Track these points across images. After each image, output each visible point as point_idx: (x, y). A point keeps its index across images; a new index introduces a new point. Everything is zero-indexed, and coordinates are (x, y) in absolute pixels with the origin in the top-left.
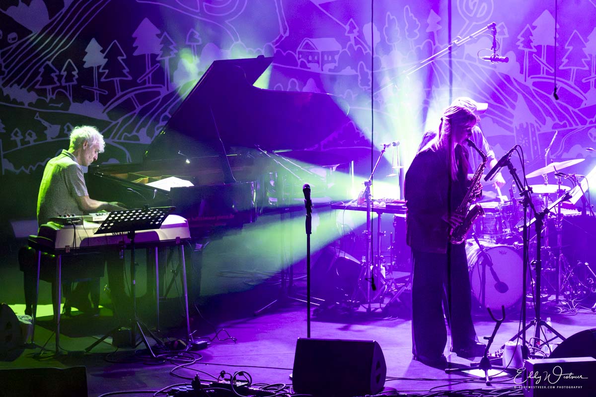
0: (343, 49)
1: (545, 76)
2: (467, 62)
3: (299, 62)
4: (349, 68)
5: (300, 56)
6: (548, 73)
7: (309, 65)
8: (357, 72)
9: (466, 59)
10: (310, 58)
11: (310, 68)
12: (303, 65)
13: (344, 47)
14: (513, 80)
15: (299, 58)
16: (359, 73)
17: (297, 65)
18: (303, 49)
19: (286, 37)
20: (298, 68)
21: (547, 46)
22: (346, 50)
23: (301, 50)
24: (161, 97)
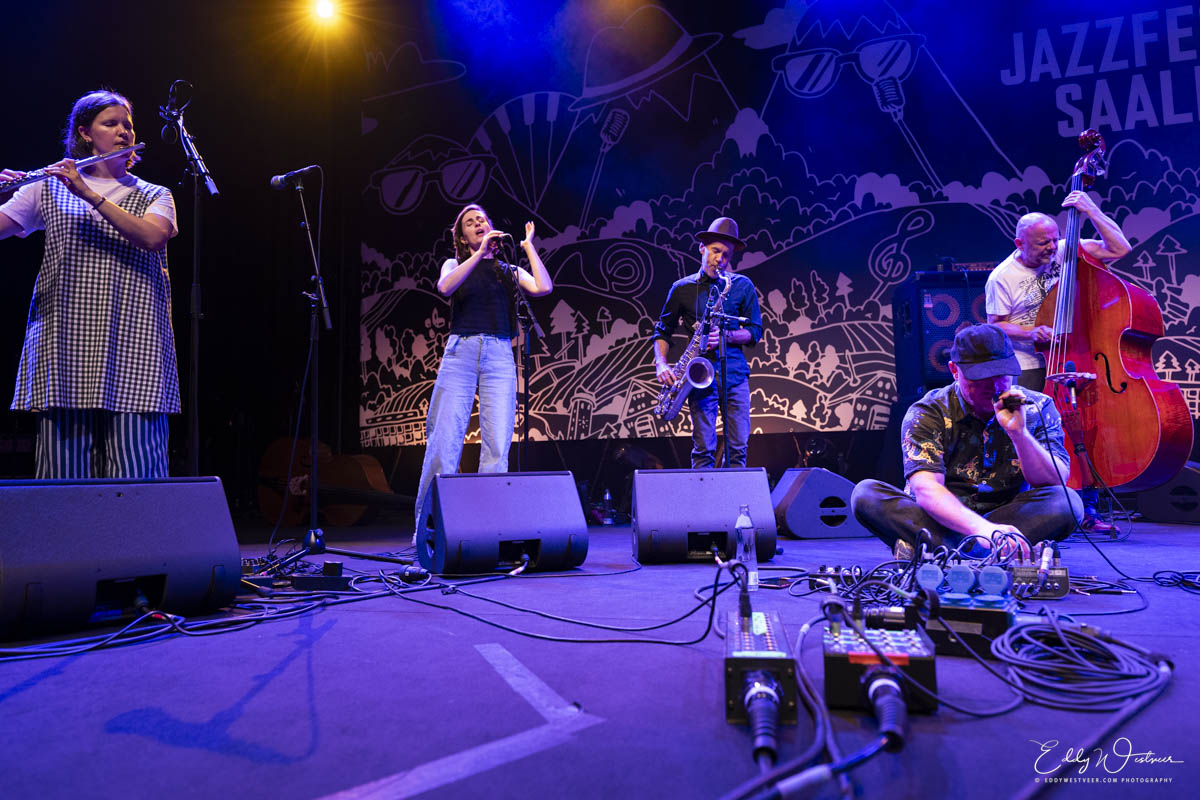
2: (884, 324)
9: (882, 320)
24: (575, 371)
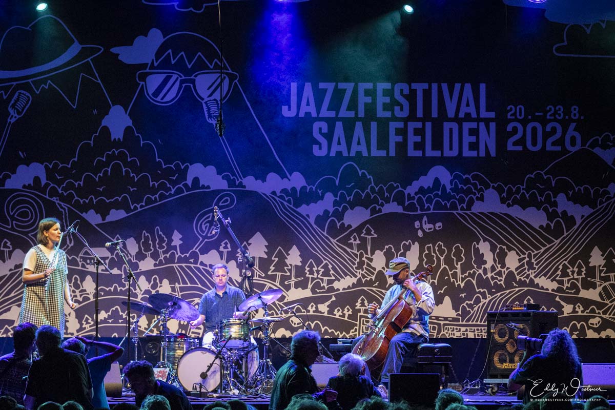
0: (112, 255)
1: (258, 278)
2: (201, 267)
3: (80, 264)
4: (116, 269)
5: (81, 260)
6: (260, 276)
7: (87, 266)
8: (121, 272)
9: (200, 265)
10: (88, 261)
11: (88, 268)
12: (83, 266)
13: (112, 254)
14: (234, 280)
15: (80, 261)
16: (123, 273)
17: (78, 266)
18: (83, 255)
19: (72, 247)
20: (80, 268)
21: (259, 257)
22: (114, 256)
23: (82, 255)
